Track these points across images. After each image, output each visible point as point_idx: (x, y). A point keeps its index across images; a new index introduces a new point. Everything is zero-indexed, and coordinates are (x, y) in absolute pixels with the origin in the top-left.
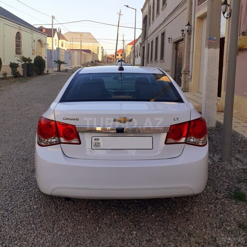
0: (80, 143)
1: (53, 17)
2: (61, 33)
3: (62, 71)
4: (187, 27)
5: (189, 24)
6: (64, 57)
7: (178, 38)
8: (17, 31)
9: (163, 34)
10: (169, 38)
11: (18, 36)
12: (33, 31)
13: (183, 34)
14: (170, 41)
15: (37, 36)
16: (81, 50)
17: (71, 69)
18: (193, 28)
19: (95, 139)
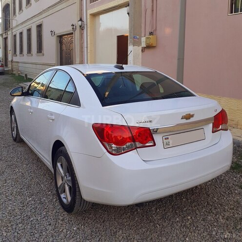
0: (155, 145)
4: (80, 23)
5: (81, 20)
7: (65, 32)
9: (40, 27)
10: (52, 31)
13: (73, 29)
14: (53, 35)
18: (85, 24)
19: (165, 139)
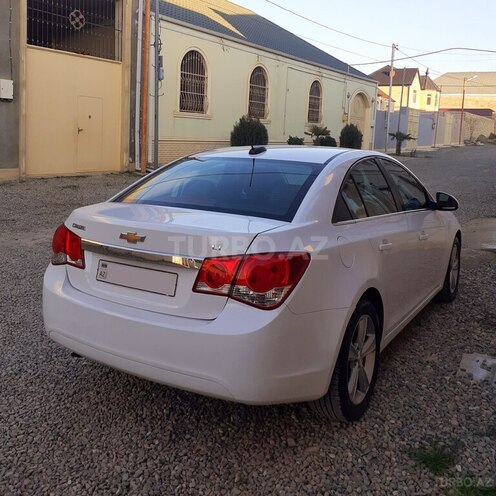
0: (83, 267)
1: (394, 47)
2: (429, 75)
3: (404, 155)
6: (417, 127)
8: (313, 79)
11: (316, 89)
12: (348, 78)
15: (355, 86)
16: (463, 110)
17: (432, 150)
19: (103, 265)
